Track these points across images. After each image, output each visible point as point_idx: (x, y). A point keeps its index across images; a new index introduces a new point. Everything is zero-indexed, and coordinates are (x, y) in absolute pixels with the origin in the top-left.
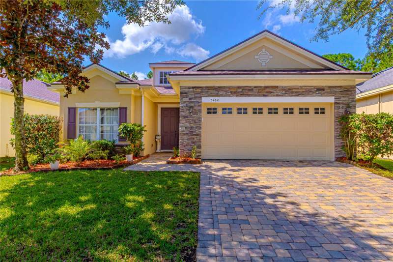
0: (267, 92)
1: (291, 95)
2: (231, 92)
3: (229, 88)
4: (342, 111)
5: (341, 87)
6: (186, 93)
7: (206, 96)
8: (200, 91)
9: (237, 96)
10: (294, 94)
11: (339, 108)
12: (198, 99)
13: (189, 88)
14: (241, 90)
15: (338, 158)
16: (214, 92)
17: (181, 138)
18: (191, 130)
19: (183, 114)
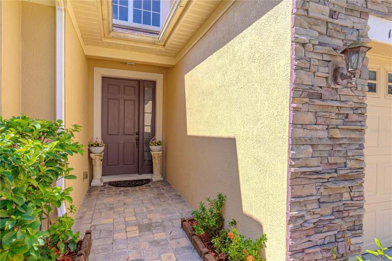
17: (295, 200)
18: (332, 160)
19: (307, 79)
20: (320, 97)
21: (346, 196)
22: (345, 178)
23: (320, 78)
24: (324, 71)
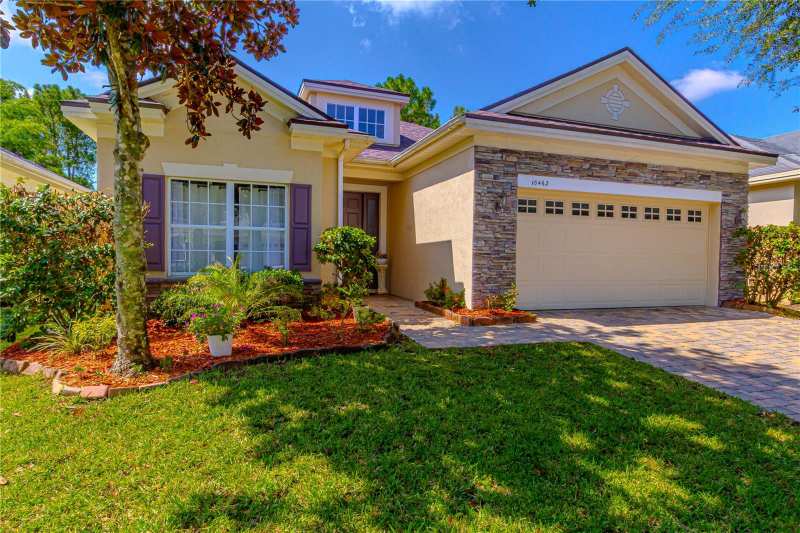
0: (630, 174)
1: (665, 182)
2: (571, 168)
3: (569, 158)
4: (731, 218)
5: (730, 174)
6: (487, 162)
7: (527, 173)
8: (515, 159)
9: (581, 177)
10: (669, 182)
11: (727, 212)
12: (509, 179)
13: (495, 151)
14: (587, 166)
15: (723, 302)
16: (542, 166)
17: (476, 266)
18: (496, 248)
19: (481, 210)
20: (489, 218)
21: (504, 267)
22: (504, 258)
23: (489, 209)
24: (490, 205)
